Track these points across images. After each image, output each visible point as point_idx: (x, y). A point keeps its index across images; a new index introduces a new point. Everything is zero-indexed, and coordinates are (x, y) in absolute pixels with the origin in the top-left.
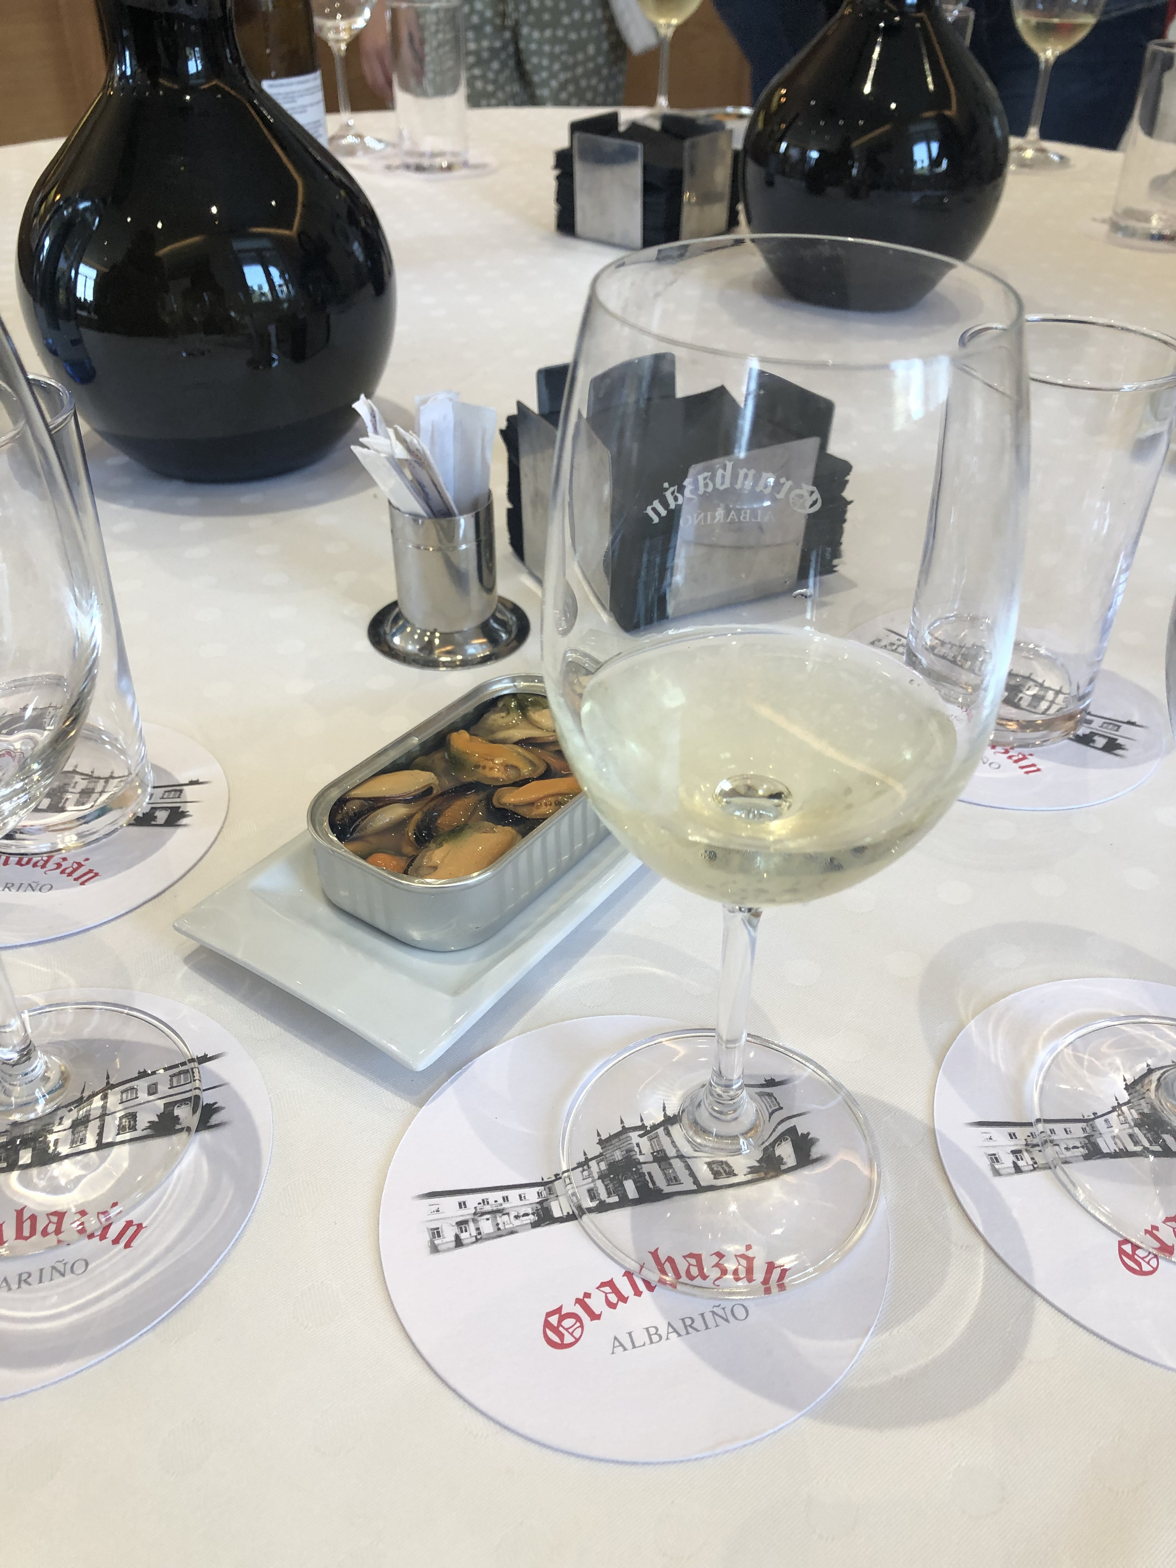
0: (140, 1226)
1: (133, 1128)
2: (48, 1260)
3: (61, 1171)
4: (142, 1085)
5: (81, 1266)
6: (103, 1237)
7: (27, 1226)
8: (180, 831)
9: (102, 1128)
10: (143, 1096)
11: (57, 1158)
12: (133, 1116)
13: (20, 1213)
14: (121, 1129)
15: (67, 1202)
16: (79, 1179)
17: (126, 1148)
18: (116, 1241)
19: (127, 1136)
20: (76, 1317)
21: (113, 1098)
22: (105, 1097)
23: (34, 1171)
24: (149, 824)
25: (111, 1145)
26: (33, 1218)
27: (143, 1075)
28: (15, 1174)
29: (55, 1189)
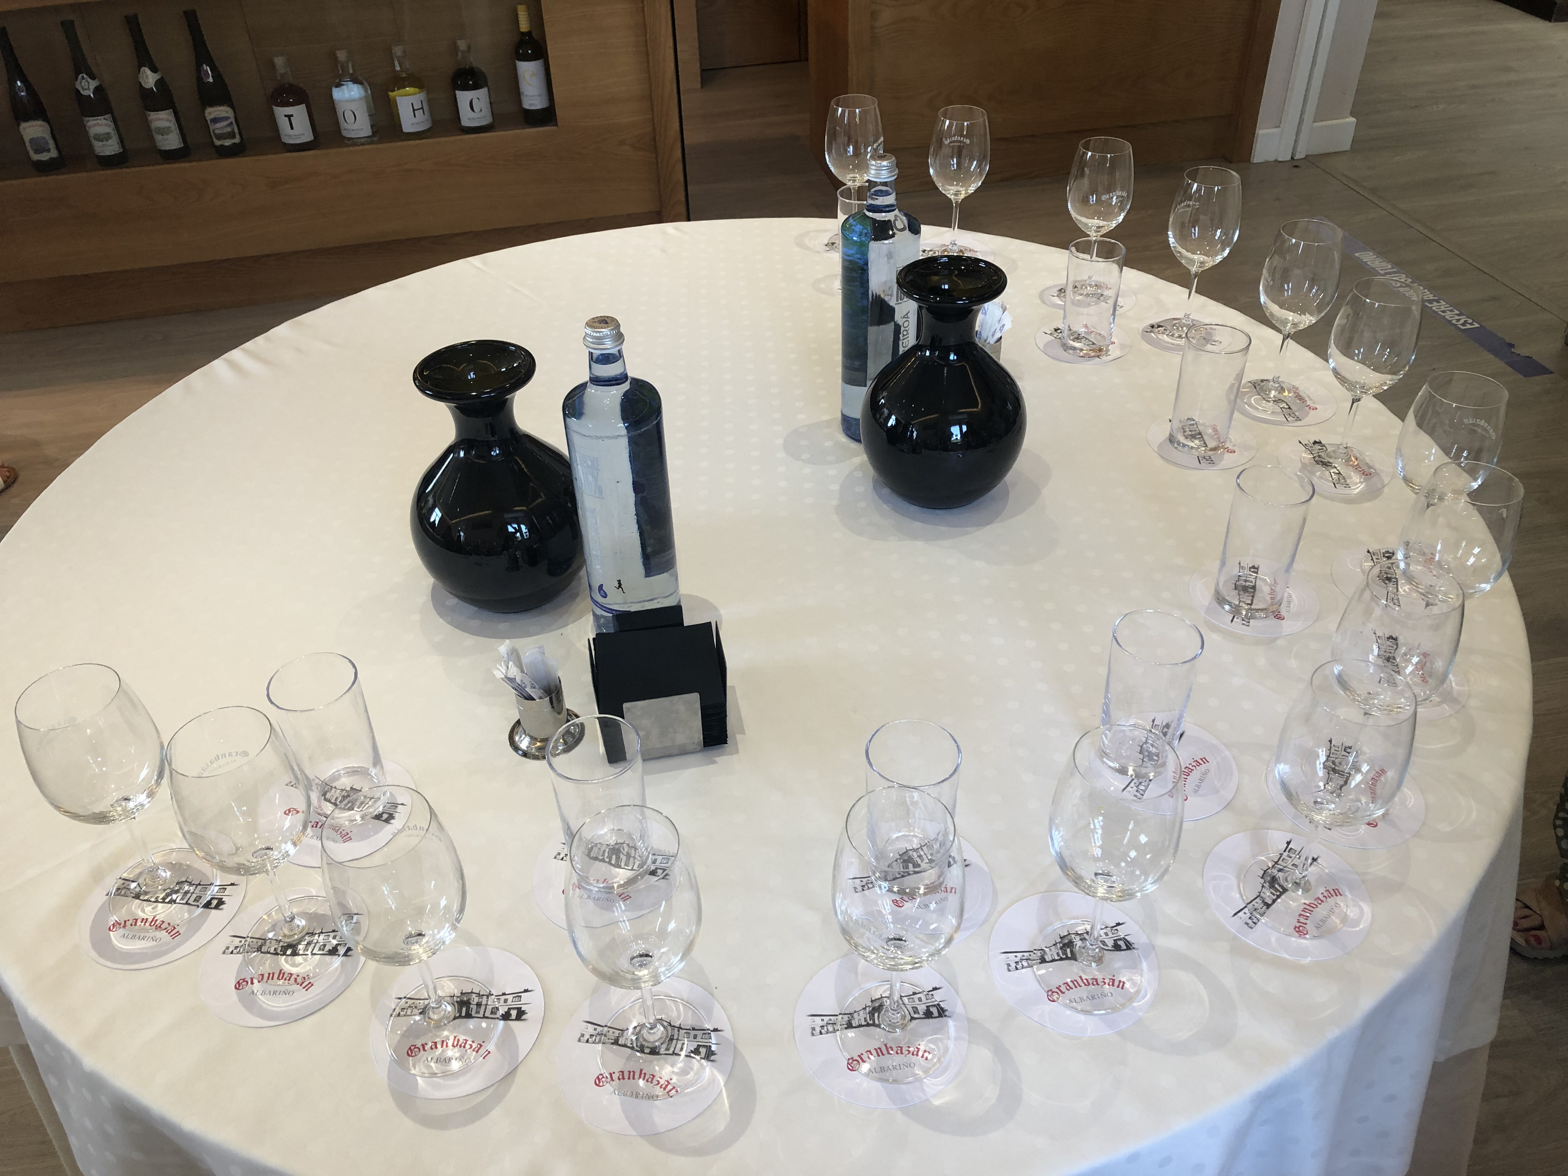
0: (312, 985)
1: (323, 950)
2: (283, 989)
3: (299, 959)
4: (332, 934)
5: (291, 993)
6: (301, 985)
7: (281, 975)
8: (389, 826)
9: (314, 947)
10: (331, 939)
11: (298, 955)
12: (325, 946)
13: (281, 971)
14: (320, 949)
15: (294, 970)
16: (302, 963)
17: (319, 956)
18: (304, 988)
19: (321, 952)
20: (284, 1009)
21: (322, 936)
22: (319, 936)
23: (290, 957)
24: (378, 819)
25: (315, 954)
26: (284, 973)
27: (334, 931)
28: (284, 957)
29: (294, 965)
